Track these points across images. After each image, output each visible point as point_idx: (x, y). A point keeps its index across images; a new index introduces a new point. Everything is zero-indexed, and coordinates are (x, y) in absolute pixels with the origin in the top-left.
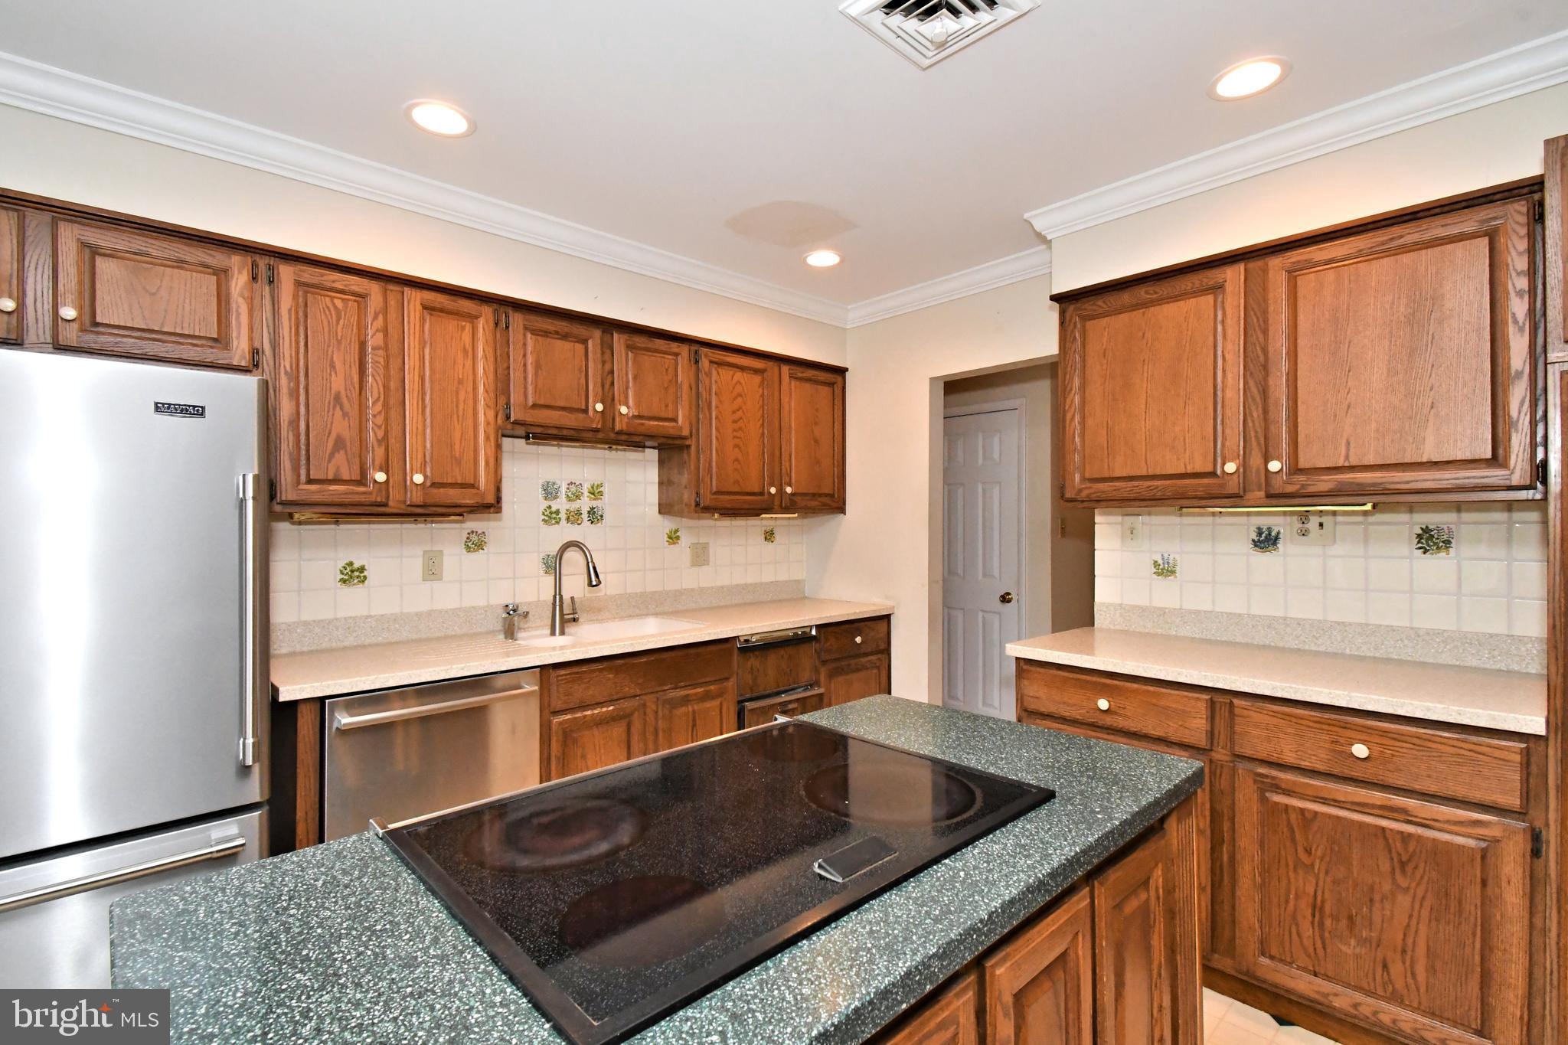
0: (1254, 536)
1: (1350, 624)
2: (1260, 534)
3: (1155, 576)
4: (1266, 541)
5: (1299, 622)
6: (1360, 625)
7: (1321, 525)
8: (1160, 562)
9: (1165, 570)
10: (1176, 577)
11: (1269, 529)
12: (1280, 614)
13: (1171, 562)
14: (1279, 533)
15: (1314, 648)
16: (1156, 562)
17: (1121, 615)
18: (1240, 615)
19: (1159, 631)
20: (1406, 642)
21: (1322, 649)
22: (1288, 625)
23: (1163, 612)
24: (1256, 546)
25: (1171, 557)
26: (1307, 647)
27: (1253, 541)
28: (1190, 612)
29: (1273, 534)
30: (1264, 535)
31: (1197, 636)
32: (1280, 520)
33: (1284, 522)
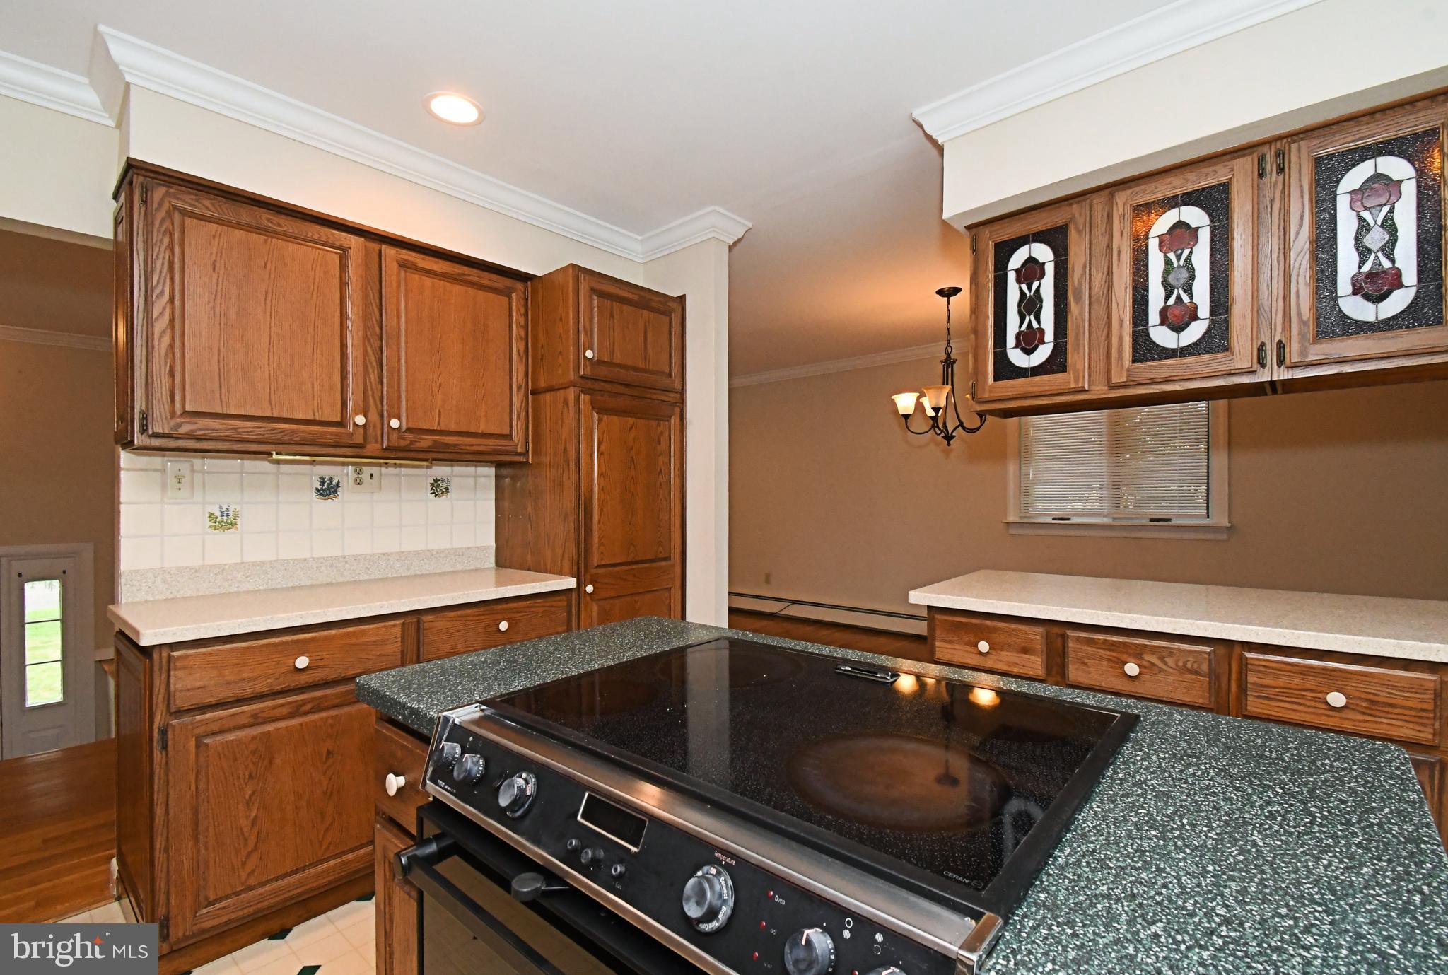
0: (317, 485)
1: (392, 554)
2: (322, 483)
3: (211, 530)
4: (328, 490)
5: (356, 558)
6: (397, 553)
7: (372, 475)
8: (218, 514)
9: (224, 522)
10: (237, 529)
11: (331, 479)
12: (339, 553)
13: (231, 513)
14: (339, 482)
15: (366, 577)
16: (211, 515)
17: (164, 581)
18: (305, 560)
19: (217, 591)
20: (426, 561)
21: (373, 577)
22: (346, 562)
23: (221, 569)
24: (321, 494)
25: (232, 509)
26: (361, 578)
27: (317, 489)
28: (254, 564)
29: (334, 483)
30: (326, 485)
31: (262, 588)
32: (338, 469)
33: (342, 473)
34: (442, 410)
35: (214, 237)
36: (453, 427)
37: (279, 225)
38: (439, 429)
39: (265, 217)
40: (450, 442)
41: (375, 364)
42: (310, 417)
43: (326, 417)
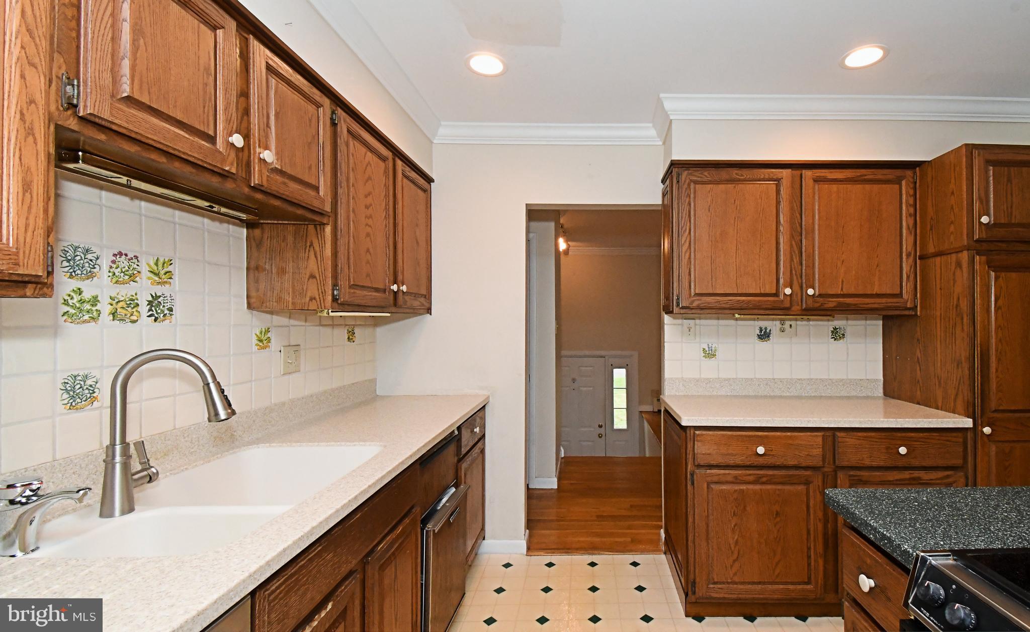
0: (758, 332)
1: (804, 379)
2: (761, 331)
3: (704, 358)
4: (764, 335)
5: (781, 380)
6: (808, 379)
7: (791, 326)
8: (707, 349)
9: (710, 354)
10: (716, 358)
11: (766, 329)
12: (771, 377)
13: (713, 349)
14: (770, 330)
15: (788, 394)
16: (704, 349)
17: (683, 385)
18: (752, 379)
19: (707, 394)
20: (828, 387)
21: (792, 394)
22: (776, 383)
23: (708, 381)
24: (760, 338)
25: (713, 346)
26: (785, 395)
27: (758, 335)
28: (725, 380)
29: (768, 331)
30: (763, 332)
31: (729, 394)
32: (771, 322)
33: (772, 325)
34: (844, 280)
35: (709, 192)
36: (852, 291)
37: (742, 175)
38: (842, 293)
39: (735, 173)
40: (850, 302)
41: (797, 252)
42: (758, 291)
43: (768, 291)
